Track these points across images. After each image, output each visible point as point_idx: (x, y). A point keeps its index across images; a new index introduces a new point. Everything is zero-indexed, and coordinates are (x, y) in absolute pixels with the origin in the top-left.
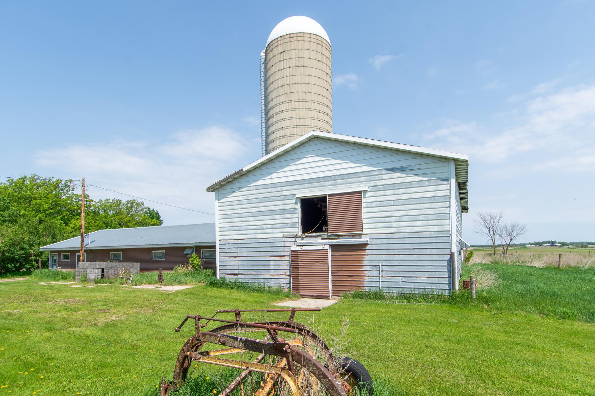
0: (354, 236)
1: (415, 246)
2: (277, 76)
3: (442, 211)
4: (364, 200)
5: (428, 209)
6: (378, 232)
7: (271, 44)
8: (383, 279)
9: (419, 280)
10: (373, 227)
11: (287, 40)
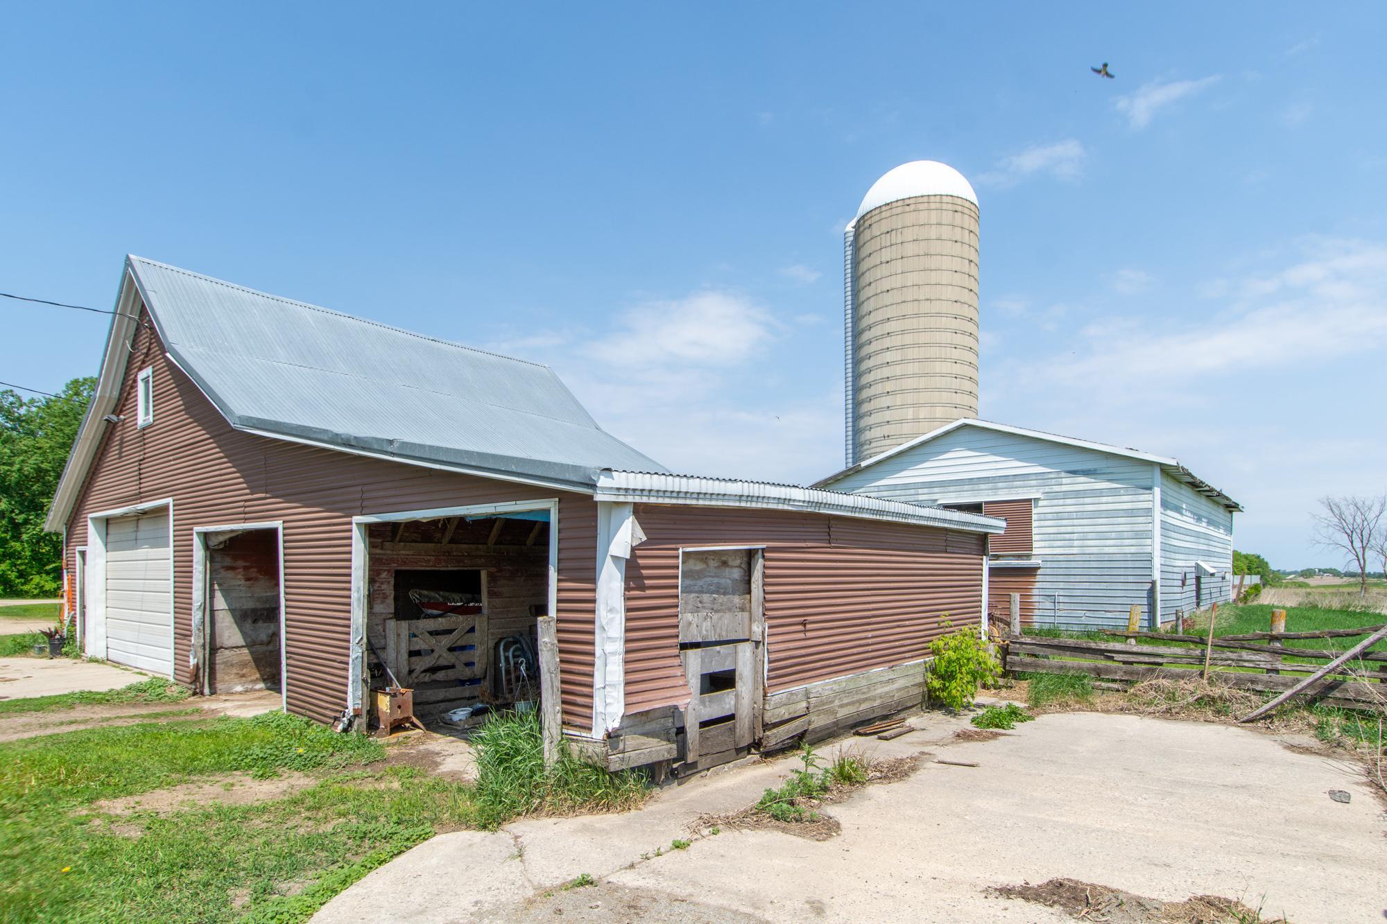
0: (1019, 557)
1: (1105, 572)
2: (878, 273)
3: (1141, 527)
4: (1034, 511)
5: (1123, 525)
6: (1055, 553)
7: (869, 216)
8: (1059, 613)
9: (1109, 615)
10: (1047, 545)
11: (899, 210)
